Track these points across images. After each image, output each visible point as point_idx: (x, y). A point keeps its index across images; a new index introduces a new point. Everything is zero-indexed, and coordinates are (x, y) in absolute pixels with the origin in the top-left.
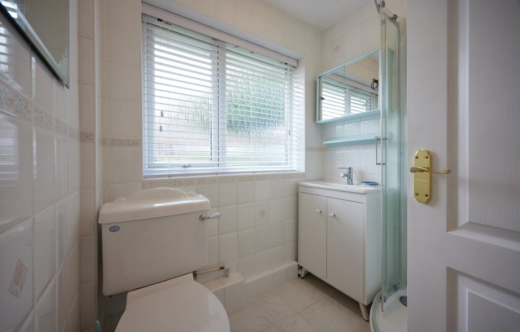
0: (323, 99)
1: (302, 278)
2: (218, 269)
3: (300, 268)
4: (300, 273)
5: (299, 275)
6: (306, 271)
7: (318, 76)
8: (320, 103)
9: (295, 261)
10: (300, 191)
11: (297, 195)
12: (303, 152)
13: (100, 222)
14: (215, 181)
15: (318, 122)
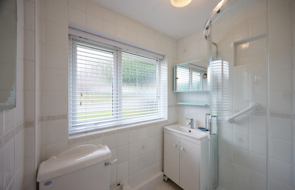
0: (177, 78)
1: (166, 182)
2: (116, 185)
3: (165, 175)
4: (164, 179)
5: (164, 180)
6: (168, 178)
7: (175, 66)
8: (176, 81)
9: (162, 172)
10: (164, 132)
11: (163, 133)
12: (167, 108)
13: (38, 181)
14: (115, 133)
15: (174, 91)
